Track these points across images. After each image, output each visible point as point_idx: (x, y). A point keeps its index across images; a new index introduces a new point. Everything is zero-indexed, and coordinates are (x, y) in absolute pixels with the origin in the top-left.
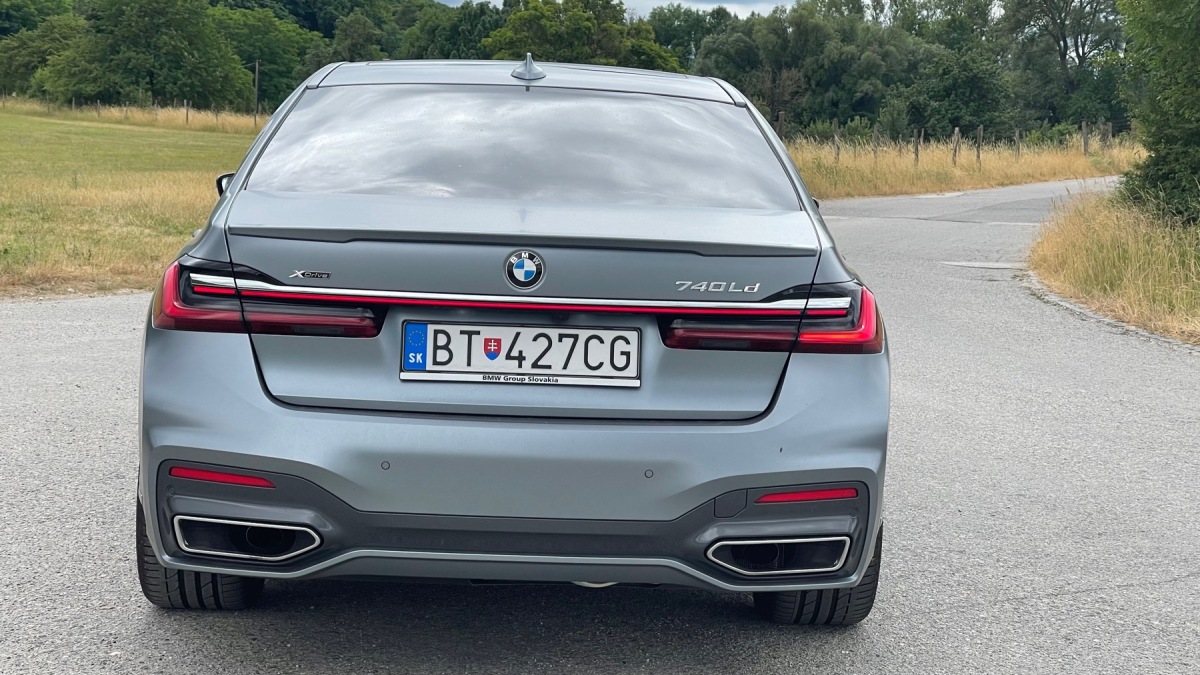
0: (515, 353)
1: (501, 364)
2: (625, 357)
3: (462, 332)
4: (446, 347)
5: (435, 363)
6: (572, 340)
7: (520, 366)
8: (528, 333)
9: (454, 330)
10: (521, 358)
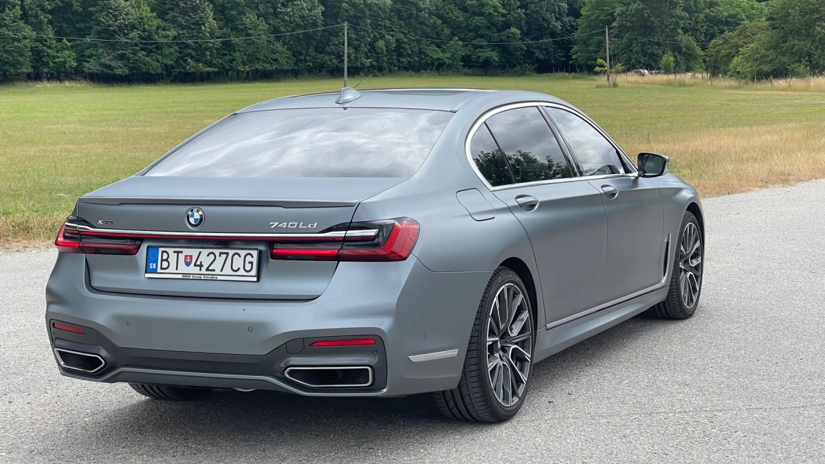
0: (198, 263)
1: (193, 269)
2: (250, 265)
3: (175, 252)
4: (167, 260)
5: (162, 268)
6: (225, 255)
7: (200, 270)
8: (205, 252)
9: (171, 251)
10: (201, 266)
